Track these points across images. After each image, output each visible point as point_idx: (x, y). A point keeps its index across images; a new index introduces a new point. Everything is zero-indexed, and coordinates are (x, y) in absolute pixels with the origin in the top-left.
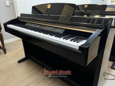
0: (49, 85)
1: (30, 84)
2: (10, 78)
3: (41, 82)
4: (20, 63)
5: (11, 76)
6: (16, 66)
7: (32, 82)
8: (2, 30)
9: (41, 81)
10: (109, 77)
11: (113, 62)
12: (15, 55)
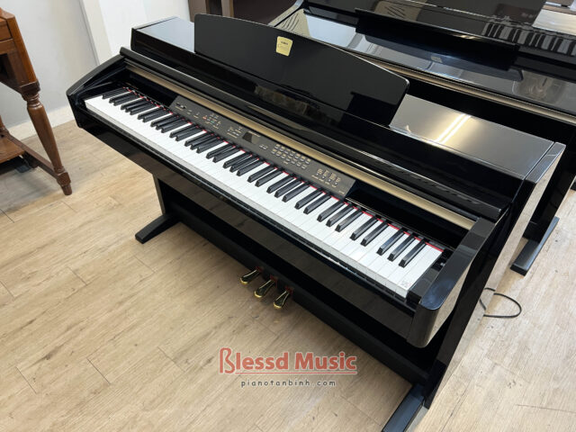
0: (278, 338)
1: (208, 334)
2: (126, 311)
3: (246, 326)
4: (146, 244)
5: (128, 304)
6: (135, 260)
7: (216, 328)
8: (39, 92)
9: (247, 323)
10: (497, 309)
11: (527, 241)
12: (114, 202)
